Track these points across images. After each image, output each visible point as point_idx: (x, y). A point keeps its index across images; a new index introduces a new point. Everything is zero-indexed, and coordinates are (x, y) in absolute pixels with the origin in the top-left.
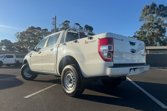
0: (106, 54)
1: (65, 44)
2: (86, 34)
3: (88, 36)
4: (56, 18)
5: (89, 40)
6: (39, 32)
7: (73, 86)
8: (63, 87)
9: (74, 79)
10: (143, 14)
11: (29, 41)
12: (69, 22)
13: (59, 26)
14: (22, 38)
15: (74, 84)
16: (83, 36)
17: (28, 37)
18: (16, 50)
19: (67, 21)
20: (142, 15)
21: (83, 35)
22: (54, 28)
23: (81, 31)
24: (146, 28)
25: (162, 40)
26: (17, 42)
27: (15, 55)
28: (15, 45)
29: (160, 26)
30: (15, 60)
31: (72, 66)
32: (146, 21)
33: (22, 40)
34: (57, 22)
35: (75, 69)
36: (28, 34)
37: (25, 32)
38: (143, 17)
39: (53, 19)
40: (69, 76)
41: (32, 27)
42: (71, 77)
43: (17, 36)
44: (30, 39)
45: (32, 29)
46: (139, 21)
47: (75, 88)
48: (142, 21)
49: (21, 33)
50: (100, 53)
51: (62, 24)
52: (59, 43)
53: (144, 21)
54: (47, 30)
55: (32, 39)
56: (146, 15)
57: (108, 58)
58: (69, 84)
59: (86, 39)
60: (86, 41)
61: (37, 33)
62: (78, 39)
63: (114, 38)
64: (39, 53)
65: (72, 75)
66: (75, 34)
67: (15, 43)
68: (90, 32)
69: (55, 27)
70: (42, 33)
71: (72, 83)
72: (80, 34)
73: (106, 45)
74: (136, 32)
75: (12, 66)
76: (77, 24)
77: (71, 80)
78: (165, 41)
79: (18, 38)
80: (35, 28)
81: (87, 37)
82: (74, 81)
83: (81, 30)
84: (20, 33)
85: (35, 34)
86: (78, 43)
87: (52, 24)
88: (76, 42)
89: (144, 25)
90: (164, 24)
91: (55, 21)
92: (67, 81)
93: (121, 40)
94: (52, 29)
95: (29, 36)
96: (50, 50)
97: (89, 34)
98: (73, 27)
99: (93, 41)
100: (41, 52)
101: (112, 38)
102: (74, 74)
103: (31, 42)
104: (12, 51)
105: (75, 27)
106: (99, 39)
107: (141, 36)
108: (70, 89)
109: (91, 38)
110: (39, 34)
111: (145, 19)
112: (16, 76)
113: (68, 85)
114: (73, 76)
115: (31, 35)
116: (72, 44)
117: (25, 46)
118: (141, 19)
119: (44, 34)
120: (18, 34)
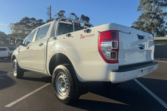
0: (108, 53)
1: (55, 39)
2: (82, 25)
3: (84, 28)
4: (50, 8)
5: (86, 34)
6: (34, 23)
7: (66, 91)
8: (55, 92)
9: (67, 82)
10: (141, 3)
11: (23, 32)
12: (64, 11)
13: (54, 16)
14: (16, 29)
15: (67, 89)
16: (79, 28)
17: (22, 29)
18: (11, 42)
19: (62, 11)
20: (140, 5)
21: (79, 26)
22: (49, 19)
23: (77, 22)
24: (145, 18)
25: (160, 30)
26: (11, 34)
27: (8, 48)
28: (10, 37)
29: (158, 15)
30: (9, 53)
31: (64, 66)
32: (145, 11)
33: (16, 31)
34: (52, 12)
35: (68, 70)
36: (22, 25)
37: (18, 24)
38: (141, 7)
39: (48, 8)
40: (61, 78)
41: (25, 17)
42: (64, 80)
43: (11, 27)
44: (25, 30)
45: (26, 20)
46: (137, 11)
47: (68, 94)
48: (140, 11)
49: (15, 24)
50: (101, 52)
51: (58, 14)
52: (49, 37)
53: (142, 11)
54: (42, 21)
55: (27, 30)
56: (144, 4)
57: (111, 58)
58: (62, 88)
59: (82, 32)
60: (81, 35)
61: (32, 24)
62: (72, 31)
63: (120, 31)
64: (27, 48)
65: (64, 77)
66: (69, 26)
67: (9, 35)
68: (87, 22)
69: (51, 17)
70: (37, 24)
71: (65, 86)
72: (74, 25)
73: (109, 41)
74: (134, 22)
75: (6, 59)
76: (73, 14)
77: (64, 83)
78: (162, 31)
79: (12, 30)
80: (29, 19)
81: (84, 30)
82: (67, 85)
83: (77, 20)
84: (13, 24)
85: (30, 24)
86: (72, 37)
87: (47, 14)
88: (69, 35)
89: (142, 16)
90: (161, 14)
91: (50, 11)
92: (59, 85)
93: (128, 33)
94: (47, 19)
95: (24, 27)
96: (39, 45)
97: (86, 25)
98: (69, 17)
99: (91, 36)
100: (29, 48)
101: (117, 31)
102: (67, 76)
103: (26, 33)
104: (6, 43)
105: (71, 18)
106: (99, 32)
107: (138, 26)
108: (63, 94)
109: (88, 31)
110: (34, 25)
111: (143, 9)
112: (7, 73)
113: (60, 89)
114: (66, 79)
115: (26, 26)
116: (64, 38)
117: (20, 38)
118: (139, 8)
119: (38, 24)
120: (11, 25)
